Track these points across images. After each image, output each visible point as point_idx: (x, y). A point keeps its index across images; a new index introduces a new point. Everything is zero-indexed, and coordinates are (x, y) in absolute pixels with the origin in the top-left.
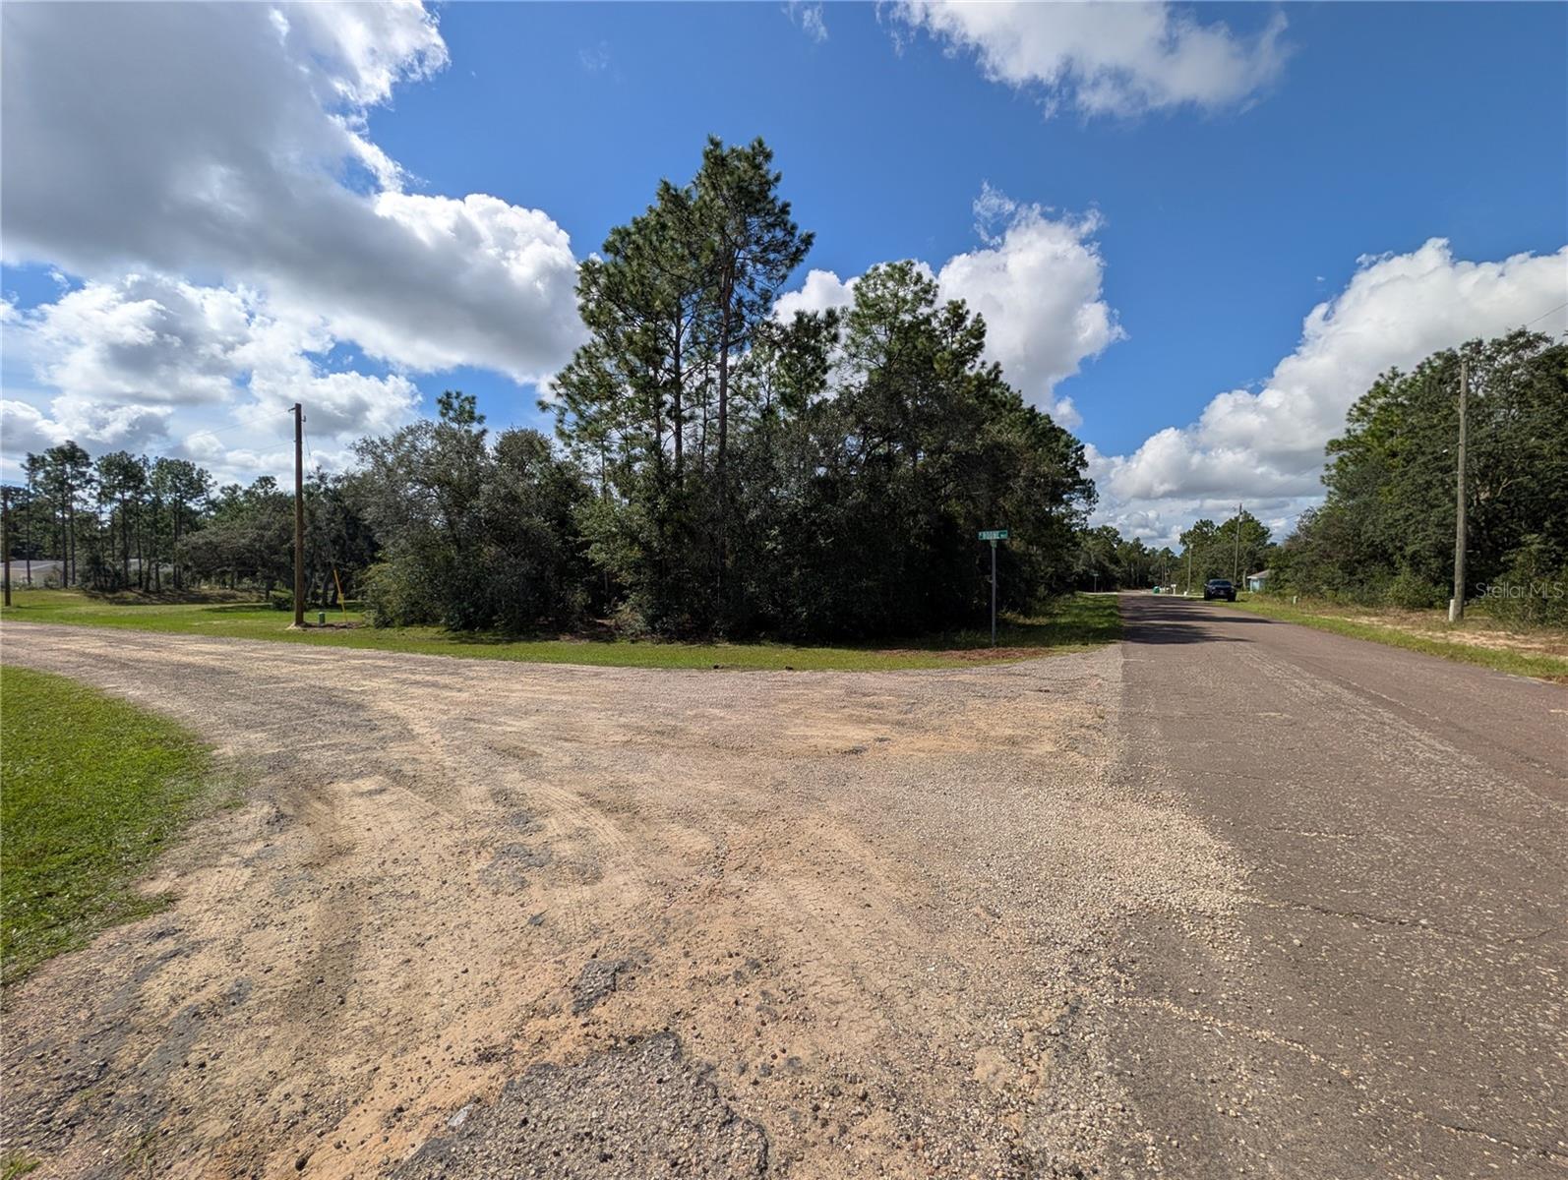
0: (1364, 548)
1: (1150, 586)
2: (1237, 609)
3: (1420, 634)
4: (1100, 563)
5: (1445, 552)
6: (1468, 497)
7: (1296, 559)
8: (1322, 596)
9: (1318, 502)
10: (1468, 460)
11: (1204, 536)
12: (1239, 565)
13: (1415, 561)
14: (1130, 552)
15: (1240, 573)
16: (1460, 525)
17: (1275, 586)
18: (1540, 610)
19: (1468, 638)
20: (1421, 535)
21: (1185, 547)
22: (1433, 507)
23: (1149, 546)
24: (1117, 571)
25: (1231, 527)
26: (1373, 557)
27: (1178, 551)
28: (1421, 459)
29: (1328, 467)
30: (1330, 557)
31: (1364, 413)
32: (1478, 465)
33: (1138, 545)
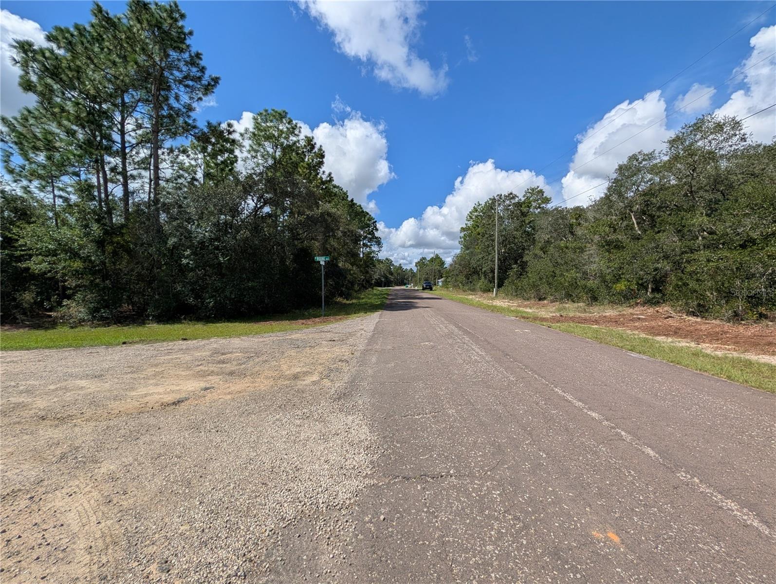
0: (471, 269)
1: (405, 284)
2: (432, 294)
3: (485, 302)
4: (385, 274)
5: (493, 271)
6: (498, 251)
7: (452, 273)
8: (459, 288)
9: (458, 251)
10: (498, 237)
11: (423, 264)
12: (435, 276)
13: (485, 274)
14: (397, 270)
15: (435, 279)
16: (496, 261)
17: (446, 284)
18: (516, 292)
19: (498, 303)
20: (486, 264)
21: (417, 268)
22: (489, 254)
23: (405, 268)
24: (392, 278)
25: (432, 260)
26: (474, 273)
27: (415, 270)
28: (486, 236)
29: (461, 238)
30: (462, 273)
31: (471, 218)
32: (501, 239)
33: (400, 267)
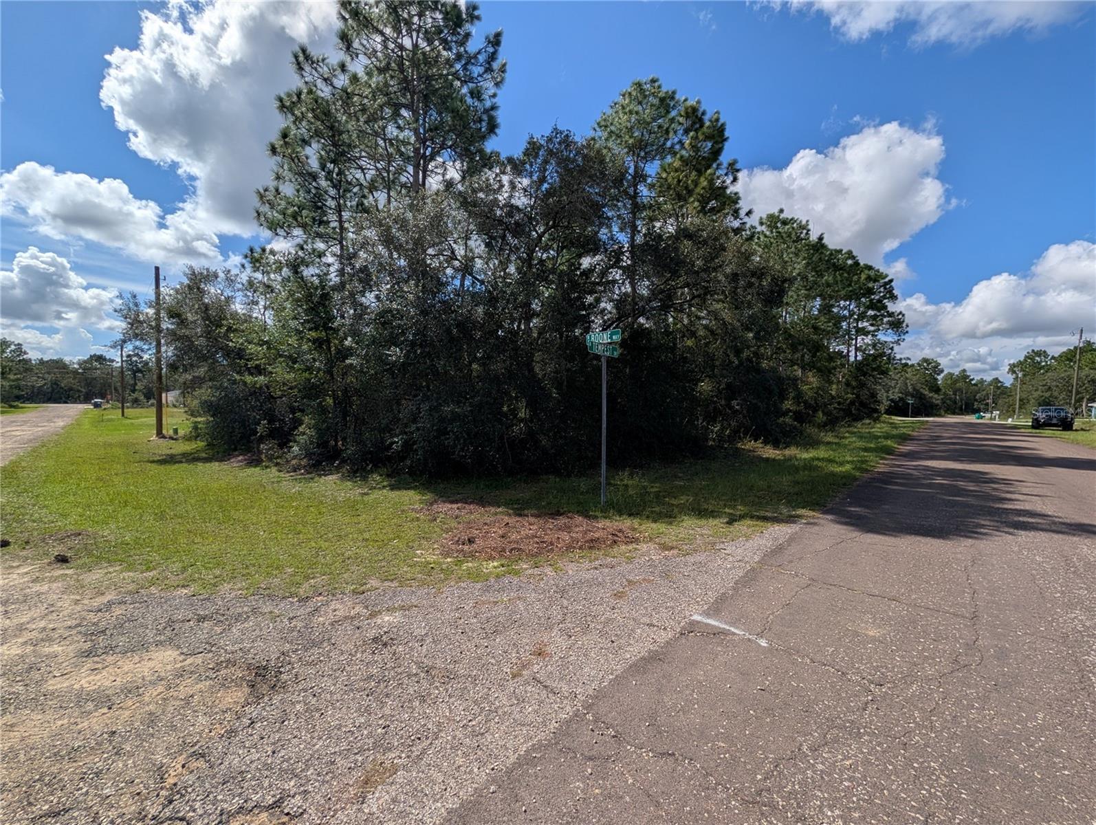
1: (977, 411)
2: (1075, 445)
4: (918, 391)
11: (1038, 366)
12: (1078, 393)
14: (954, 382)
15: (1080, 400)
21: (1014, 376)
23: (977, 377)
24: (936, 399)
25: (1069, 356)
27: (1008, 380)
33: (964, 376)
